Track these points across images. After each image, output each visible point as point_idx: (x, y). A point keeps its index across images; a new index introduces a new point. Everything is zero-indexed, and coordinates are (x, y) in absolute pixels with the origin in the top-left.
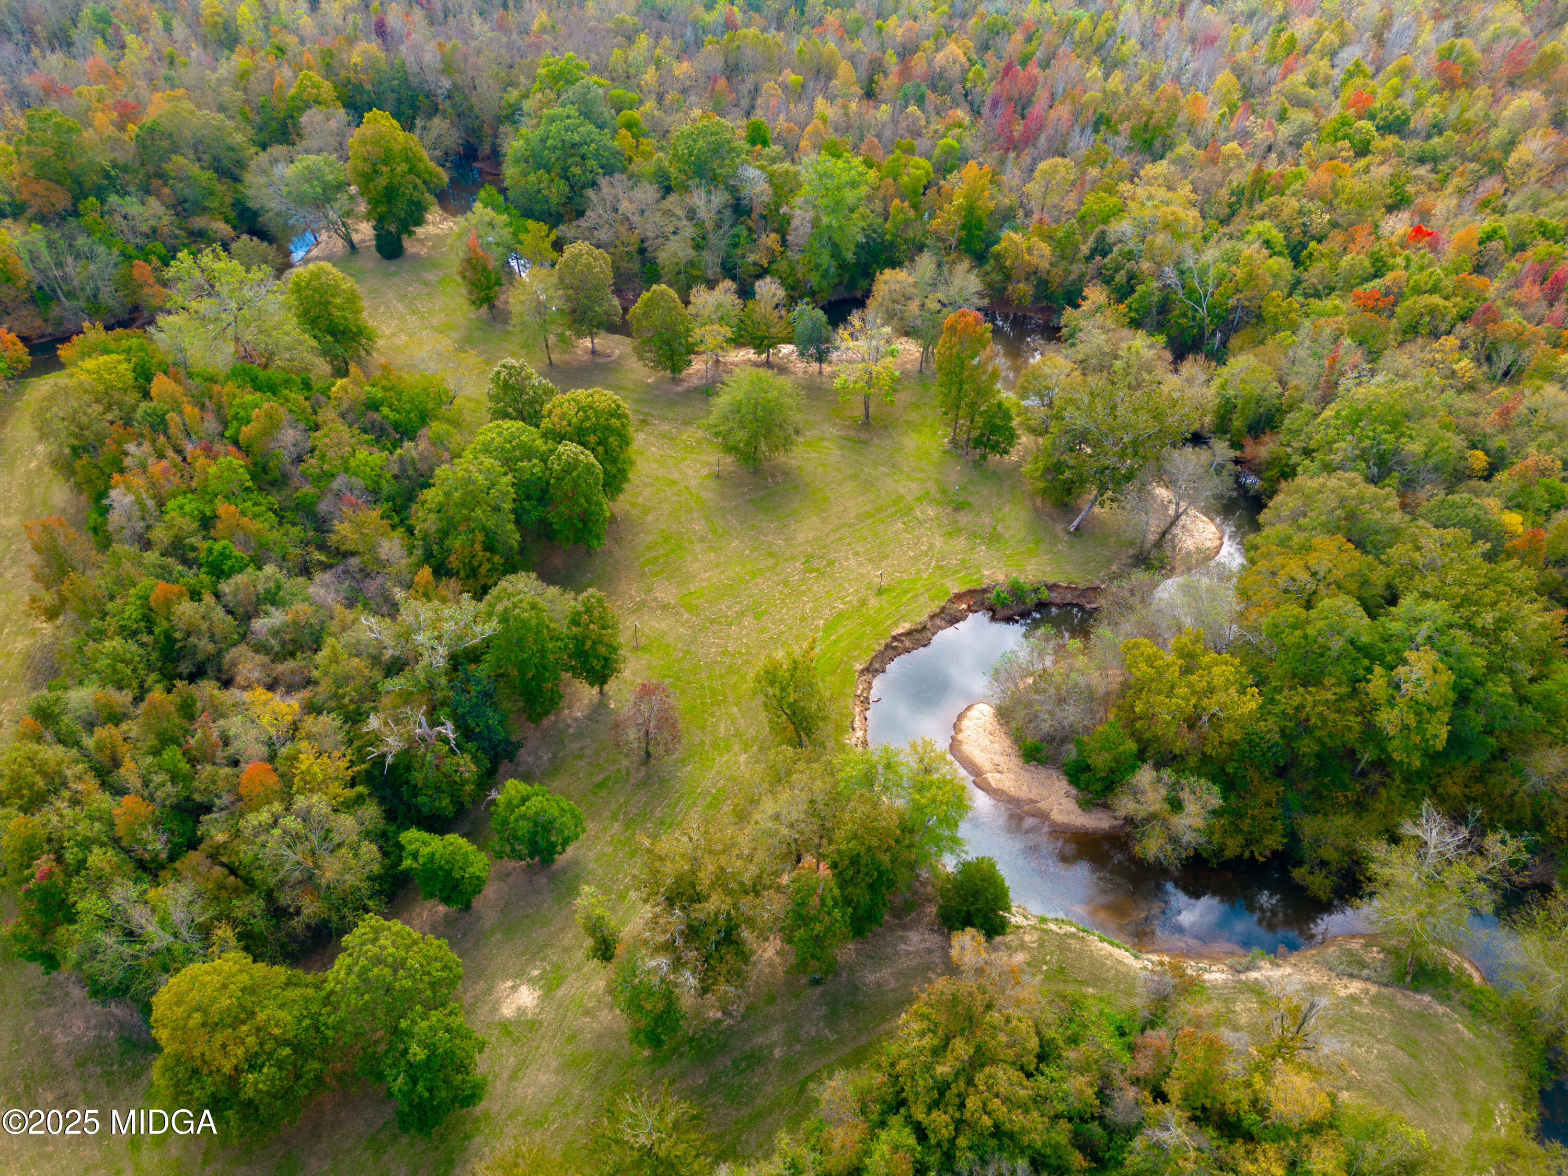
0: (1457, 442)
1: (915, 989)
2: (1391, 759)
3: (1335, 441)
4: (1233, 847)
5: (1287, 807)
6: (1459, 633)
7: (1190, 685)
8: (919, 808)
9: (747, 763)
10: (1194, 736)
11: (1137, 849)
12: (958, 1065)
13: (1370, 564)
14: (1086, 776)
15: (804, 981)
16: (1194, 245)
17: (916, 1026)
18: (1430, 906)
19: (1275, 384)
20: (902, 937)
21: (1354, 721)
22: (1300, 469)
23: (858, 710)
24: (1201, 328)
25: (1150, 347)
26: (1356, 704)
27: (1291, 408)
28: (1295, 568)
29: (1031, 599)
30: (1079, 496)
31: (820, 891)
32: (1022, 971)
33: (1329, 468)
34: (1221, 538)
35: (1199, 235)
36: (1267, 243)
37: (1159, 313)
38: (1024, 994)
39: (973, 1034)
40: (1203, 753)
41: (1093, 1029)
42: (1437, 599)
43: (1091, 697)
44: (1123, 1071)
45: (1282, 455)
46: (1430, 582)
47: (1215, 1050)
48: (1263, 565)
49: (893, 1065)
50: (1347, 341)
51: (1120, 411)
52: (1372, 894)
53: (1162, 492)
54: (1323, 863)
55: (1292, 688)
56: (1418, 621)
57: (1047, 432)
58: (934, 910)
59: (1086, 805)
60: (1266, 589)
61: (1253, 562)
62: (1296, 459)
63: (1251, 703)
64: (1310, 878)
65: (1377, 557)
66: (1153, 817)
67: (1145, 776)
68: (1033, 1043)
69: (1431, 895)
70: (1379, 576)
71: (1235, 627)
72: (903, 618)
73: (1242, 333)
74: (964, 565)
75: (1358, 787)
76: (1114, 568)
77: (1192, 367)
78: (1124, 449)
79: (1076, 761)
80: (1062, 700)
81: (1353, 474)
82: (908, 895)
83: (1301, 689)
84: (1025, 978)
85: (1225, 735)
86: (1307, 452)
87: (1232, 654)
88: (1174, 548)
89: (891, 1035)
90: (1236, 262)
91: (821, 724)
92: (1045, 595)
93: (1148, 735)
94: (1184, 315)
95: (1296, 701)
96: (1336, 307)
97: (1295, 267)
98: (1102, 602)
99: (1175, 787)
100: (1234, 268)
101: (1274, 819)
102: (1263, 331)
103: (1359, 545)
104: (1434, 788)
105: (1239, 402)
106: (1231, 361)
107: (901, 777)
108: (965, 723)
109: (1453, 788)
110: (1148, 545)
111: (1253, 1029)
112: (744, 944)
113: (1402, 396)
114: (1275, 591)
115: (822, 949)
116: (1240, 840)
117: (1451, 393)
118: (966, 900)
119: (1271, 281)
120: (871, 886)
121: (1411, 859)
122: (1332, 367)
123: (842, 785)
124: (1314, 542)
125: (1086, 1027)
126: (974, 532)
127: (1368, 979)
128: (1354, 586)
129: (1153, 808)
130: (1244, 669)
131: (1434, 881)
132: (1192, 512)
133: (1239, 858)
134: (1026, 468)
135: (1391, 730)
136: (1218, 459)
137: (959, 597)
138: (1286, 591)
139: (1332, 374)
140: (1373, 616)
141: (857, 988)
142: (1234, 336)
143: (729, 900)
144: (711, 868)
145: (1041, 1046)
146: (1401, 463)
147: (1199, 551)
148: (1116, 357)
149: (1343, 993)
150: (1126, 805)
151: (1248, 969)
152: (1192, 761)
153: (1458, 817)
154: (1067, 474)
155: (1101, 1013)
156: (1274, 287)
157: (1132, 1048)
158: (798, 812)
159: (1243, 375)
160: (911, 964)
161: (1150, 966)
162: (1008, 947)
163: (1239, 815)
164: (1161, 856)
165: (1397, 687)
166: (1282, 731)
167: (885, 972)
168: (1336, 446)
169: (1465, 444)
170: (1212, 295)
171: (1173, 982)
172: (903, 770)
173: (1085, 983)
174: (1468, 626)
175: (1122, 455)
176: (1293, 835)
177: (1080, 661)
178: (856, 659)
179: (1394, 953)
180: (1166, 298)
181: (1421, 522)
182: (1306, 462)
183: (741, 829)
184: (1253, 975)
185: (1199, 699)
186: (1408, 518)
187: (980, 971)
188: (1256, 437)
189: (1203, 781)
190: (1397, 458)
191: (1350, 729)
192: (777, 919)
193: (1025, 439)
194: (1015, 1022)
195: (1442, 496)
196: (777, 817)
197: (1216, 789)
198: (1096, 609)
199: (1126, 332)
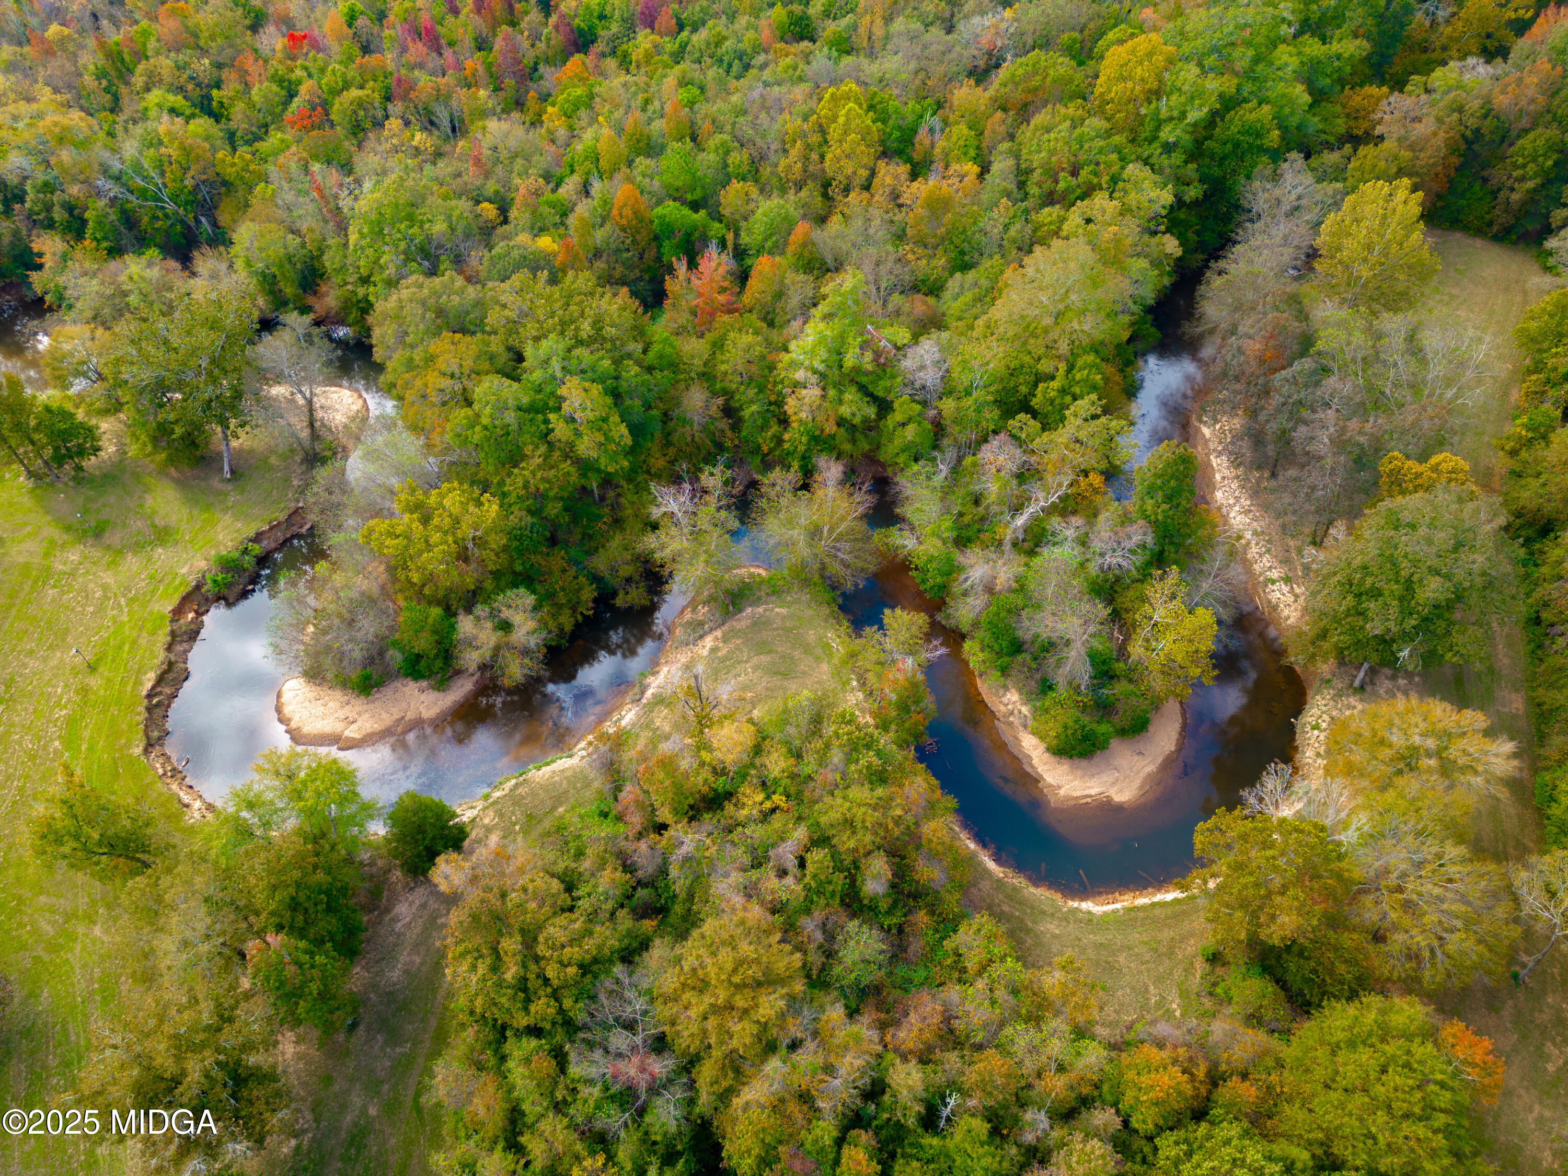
0: (463, 206)
1: (438, 944)
2: (610, 474)
3: (379, 258)
4: (567, 621)
5: (577, 563)
6: (578, 352)
7: (438, 528)
8: (310, 813)
9: (106, 931)
10: (473, 566)
11: (507, 682)
12: (519, 958)
13: (483, 341)
14: (423, 663)
15: (341, 1037)
16: (105, 147)
17: (464, 967)
18: (706, 552)
19: (290, 236)
20: (392, 920)
21: (566, 466)
22: (371, 298)
23: (174, 787)
24: (182, 222)
25: (150, 265)
26: (558, 453)
27: (322, 252)
28: (434, 381)
29: (248, 562)
30: (207, 443)
31: (287, 959)
32: (505, 846)
33: (392, 284)
34: (360, 396)
35: (102, 135)
36: (173, 111)
37: (130, 229)
38: (520, 860)
39: (509, 926)
40: (491, 572)
41: (586, 833)
42: (546, 337)
43: (372, 601)
44: (626, 838)
45: (348, 295)
46: (531, 329)
47: (668, 764)
48: (410, 395)
49: (472, 1013)
50: (316, 167)
51: (175, 342)
52: (671, 575)
53: (279, 391)
54: (628, 580)
55: (509, 474)
56: (547, 361)
57: (122, 405)
58: (398, 873)
59: (442, 685)
60: (429, 413)
61: (401, 398)
62: (361, 291)
63: (492, 508)
64: (629, 598)
65: (484, 332)
66: (497, 649)
67: (465, 625)
68: (556, 886)
69: (701, 544)
70: (496, 345)
71: (431, 460)
72: (141, 672)
73: (222, 206)
74: (156, 580)
75: (606, 510)
76: (296, 483)
77: (205, 262)
78: (210, 373)
79: (405, 660)
80: (351, 623)
81: (414, 278)
82: (367, 885)
83: (516, 471)
84: (510, 849)
85: (494, 546)
86: (365, 280)
87: (448, 481)
88: (330, 430)
89: (450, 995)
90: (161, 143)
91: (149, 831)
92: (257, 549)
93: (441, 593)
94: (155, 218)
95: (520, 482)
96: (282, 141)
97: (217, 121)
98: (312, 518)
99: (493, 614)
100: (163, 150)
101: (575, 578)
102: (240, 194)
103: (464, 331)
104: (648, 472)
105: (274, 269)
106: (235, 237)
107: (272, 803)
108: (287, 710)
109: (658, 463)
110: (307, 443)
111: (677, 727)
112: (259, 1068)
113: (396, 190)
114: (437, 410)
115: (334, 997)
116: (567, 612)
117: (428, 167)
118: (417, 841)
119: (207, 146)
120: (329, 909)
121: (674, 531)
122: (323, 197)
123: (223, 860)
124: (432, 349)
125: (579, 836)
126: (137, 543)
127: (711, 630)
128: (486, 366)
129: (493, 641)
130: (466, 486)
131: (696, 534)
132: (318, 390)
133: (577, 625)
134: (133, 450)
135: (594, 454)
136: (301, 331)
137: (178, 612)
138: (444, 404)
139: (328, 203)
140: (517, 379)
141: (391, 993)
142: (217, 213)
143: (207, 1053)
144: (162, 1047)
145: (563, 882)
146: (440, 246)
147: (353, 419)
148: (125, 294)
149: (705, 652)
150: (471, 659)
151: (643, 693)
152: (489, 585)
153: (676, 480)
154: (179, 431)
155: (581, 817)
156: (214, 150)
157: (619, 818)
158: (202, 919)
159: (256, 244)
160: (417, 930)
161: (584, 753)
162: (479, 841)
163: (551, 596)
164: (527, 671)
165: (573, 420)
166: (529, 511)
167: (403, 957)
168: (382, 261)
169: (470, 203)
170: (164, 184)
171: (607, 748)
172: (269, 796)
173: (554, 808)
174: (580, 343)
175: (215, 381)
176: (596, 578)
177: (338, 578)
178: (128, 745)
179: (711, 600)
180: (123, 212)
181: (490, 284)
182: (371, 289)
183: (159, 988)
184: (649, 693)
185: (454, 534)
186: (479, 287)
187: (474, 880)
188: (315, 293)
189: (509, 593)
190: (434, 244)
191: (568, 473)
192: (269, 1019)
193: (105, 425)
194: (531, 887)
195: (487, 254)
196: (185, 944)
197: (522, 590)
198: (312, 528)
199: (113, 265)
